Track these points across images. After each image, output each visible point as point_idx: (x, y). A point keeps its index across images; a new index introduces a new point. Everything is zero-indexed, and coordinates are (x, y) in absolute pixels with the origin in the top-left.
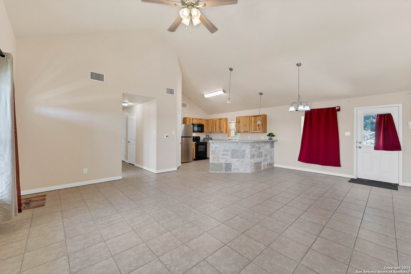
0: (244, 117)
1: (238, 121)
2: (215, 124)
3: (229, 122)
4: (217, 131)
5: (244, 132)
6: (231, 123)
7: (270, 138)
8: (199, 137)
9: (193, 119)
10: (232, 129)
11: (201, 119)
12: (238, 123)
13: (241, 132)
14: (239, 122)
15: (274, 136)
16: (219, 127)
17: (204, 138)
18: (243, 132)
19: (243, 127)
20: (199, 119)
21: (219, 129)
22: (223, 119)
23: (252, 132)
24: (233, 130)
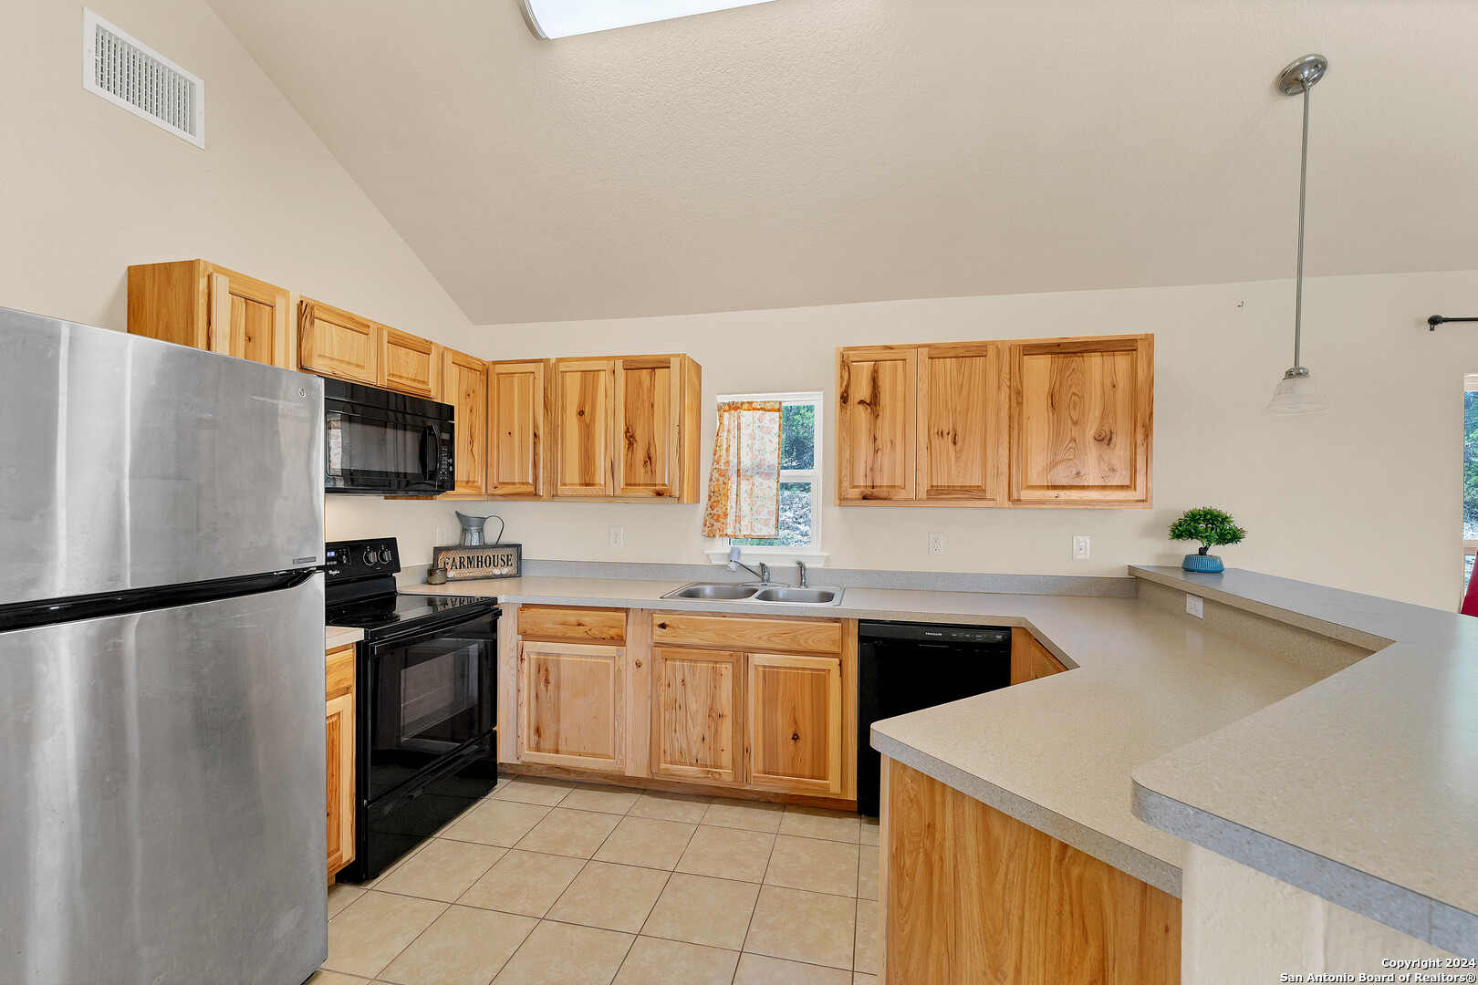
0: (936, 353)
1: (862, 390)
2: (572, 409)
3: (713, 397)
4: (600, 476)
5: (938, 493)
6: (734, 407)
7: (1203, 552)
8: (391, 544)
9: (305, 312)
10: (746, 461)
11: (423, 348)
12: (863, 414)
13: (902, 494)
14: (873, 403)
15: (1233, 537)
16: (631, 438)
17: (437, 551)
18: (923, 494)
19: (923, 453)
20: (399, 341)
21: (630, 466)
22: (675, 364)
23: (1025, 495)
24: (757, 479)
